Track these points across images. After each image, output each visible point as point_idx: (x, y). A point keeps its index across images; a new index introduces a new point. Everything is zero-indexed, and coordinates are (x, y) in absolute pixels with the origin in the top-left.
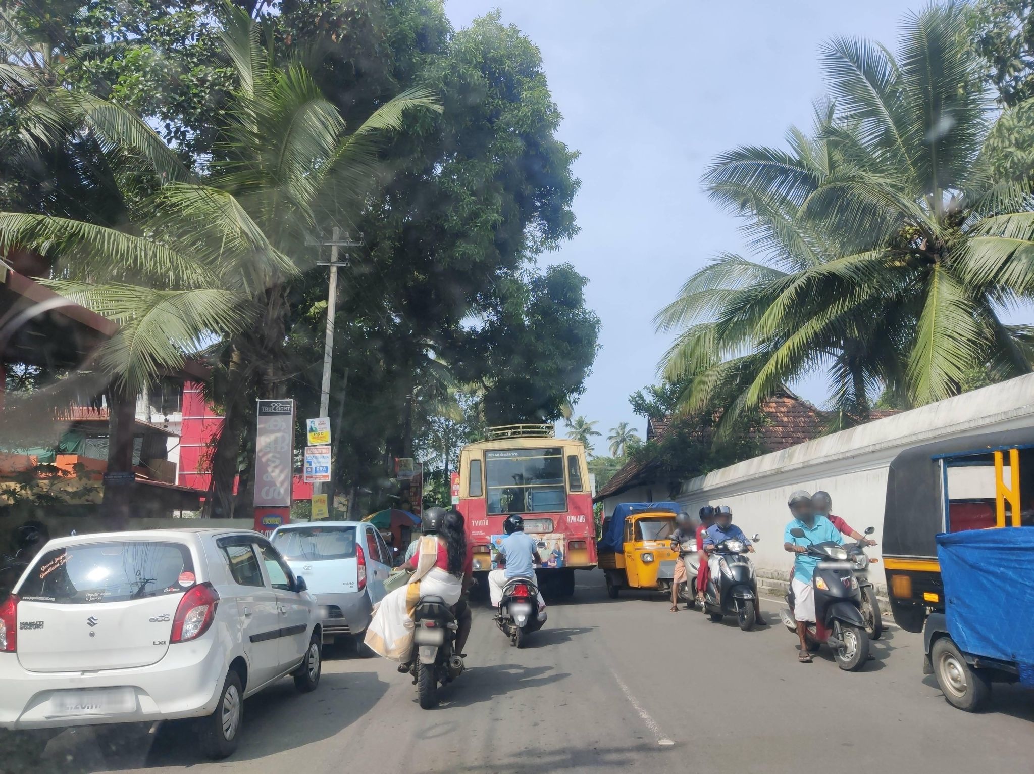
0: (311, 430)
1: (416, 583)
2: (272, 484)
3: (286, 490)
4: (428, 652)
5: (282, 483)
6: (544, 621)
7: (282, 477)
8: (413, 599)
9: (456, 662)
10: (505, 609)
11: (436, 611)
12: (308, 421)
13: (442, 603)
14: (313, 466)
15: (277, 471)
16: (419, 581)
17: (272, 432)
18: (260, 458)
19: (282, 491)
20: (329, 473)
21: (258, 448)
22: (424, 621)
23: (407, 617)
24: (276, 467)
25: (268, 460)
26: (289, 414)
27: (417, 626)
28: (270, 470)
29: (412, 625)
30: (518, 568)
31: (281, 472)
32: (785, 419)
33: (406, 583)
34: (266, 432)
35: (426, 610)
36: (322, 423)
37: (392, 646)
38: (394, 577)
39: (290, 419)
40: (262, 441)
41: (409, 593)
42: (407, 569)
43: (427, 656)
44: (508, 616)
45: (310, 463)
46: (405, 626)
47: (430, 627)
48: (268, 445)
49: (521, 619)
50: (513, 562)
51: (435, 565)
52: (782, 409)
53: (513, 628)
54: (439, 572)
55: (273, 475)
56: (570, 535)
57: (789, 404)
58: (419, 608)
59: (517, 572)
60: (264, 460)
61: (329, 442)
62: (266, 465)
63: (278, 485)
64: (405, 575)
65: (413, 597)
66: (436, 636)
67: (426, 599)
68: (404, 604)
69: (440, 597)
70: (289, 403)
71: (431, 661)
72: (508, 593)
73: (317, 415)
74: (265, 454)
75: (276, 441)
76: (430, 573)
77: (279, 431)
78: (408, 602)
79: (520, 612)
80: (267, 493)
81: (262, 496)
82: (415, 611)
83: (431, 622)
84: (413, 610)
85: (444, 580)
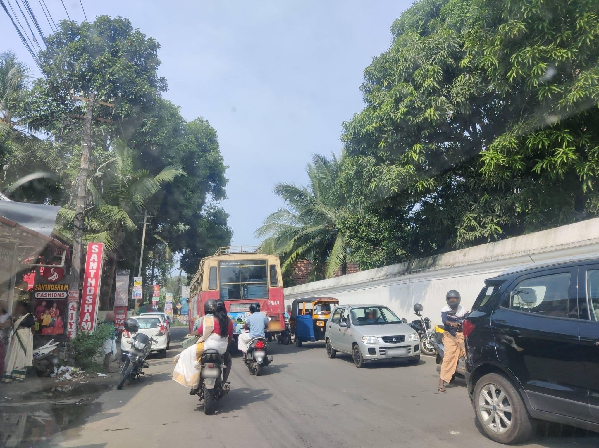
0: (135, 281)
1: (201, 342)
2: (121, 299)
3: (126, 301)
4: (210, 382)
5: (125, 299)
6: (272, 361)
7: (125, 297)
8: (200, 352)
9: (226, 387)
10: (249, 355)
11: (214, 357)
12: (134, 278)
13: (217, 353)
14: (136, 293)
15: (123, 294)
16: (204, 341)
17: (122, 281)
18: (117, 290)
19: (125, 301)
20: (141, 296)
21: (116, 286)
22: (207, 365)
23: (196, 362)
24: (122, 293)
25: (120, 291)
26: (128, 275)
27: (203, 368)
28: (120, 294)
29: (200, 367)
30: (256, 332)
31: (124, 295)
32: (303, 269)
33: (195, 343)
34: (119, 281)
35: (208, 357)
36: (139, 279)
37: (189, 380)
38: (188, 340)
39: (128, 277)
40: (118, 284)
41: (198, 349)
42: (196, 335)
43: (210, 384)
44: (252, 358)
45: (134, 292)
46: (196, 367)
47: (210, 367)
48: (120, 286)
49: (260, 360)
50: (255, 329)
51: (213, 332)
52: (303, 265)
53: (254, 365)
54: (216, 336)
55: (122, 296)
56: (270, 312)
57: (306, 263)
58: (204, 357)
59: (257, 334)
60: (118, 291)
61: (141, 285)
62: (119, 292)
63: (123, 299)
64: (195, 338)
65: (200, 351)
66: (214, 373)
67: (208, 352)
68: (195, 355)
69: (216, 350)
70: (128, 271)
71: (212, 387)
72: (253, 346)
73: (137, 276)
74: (119, 289)
75: (123, 284)
76: (211, 337)
77: (124, 281)
78: (197, 354)
79: (259, 356)
80: (119, 302)
81: (117, 303)
82: (201, 358)
83: (211, 364)
84: (200, 359)
85: (218, 340)
